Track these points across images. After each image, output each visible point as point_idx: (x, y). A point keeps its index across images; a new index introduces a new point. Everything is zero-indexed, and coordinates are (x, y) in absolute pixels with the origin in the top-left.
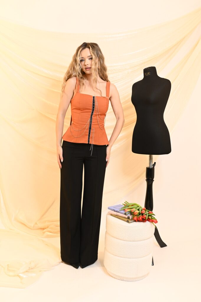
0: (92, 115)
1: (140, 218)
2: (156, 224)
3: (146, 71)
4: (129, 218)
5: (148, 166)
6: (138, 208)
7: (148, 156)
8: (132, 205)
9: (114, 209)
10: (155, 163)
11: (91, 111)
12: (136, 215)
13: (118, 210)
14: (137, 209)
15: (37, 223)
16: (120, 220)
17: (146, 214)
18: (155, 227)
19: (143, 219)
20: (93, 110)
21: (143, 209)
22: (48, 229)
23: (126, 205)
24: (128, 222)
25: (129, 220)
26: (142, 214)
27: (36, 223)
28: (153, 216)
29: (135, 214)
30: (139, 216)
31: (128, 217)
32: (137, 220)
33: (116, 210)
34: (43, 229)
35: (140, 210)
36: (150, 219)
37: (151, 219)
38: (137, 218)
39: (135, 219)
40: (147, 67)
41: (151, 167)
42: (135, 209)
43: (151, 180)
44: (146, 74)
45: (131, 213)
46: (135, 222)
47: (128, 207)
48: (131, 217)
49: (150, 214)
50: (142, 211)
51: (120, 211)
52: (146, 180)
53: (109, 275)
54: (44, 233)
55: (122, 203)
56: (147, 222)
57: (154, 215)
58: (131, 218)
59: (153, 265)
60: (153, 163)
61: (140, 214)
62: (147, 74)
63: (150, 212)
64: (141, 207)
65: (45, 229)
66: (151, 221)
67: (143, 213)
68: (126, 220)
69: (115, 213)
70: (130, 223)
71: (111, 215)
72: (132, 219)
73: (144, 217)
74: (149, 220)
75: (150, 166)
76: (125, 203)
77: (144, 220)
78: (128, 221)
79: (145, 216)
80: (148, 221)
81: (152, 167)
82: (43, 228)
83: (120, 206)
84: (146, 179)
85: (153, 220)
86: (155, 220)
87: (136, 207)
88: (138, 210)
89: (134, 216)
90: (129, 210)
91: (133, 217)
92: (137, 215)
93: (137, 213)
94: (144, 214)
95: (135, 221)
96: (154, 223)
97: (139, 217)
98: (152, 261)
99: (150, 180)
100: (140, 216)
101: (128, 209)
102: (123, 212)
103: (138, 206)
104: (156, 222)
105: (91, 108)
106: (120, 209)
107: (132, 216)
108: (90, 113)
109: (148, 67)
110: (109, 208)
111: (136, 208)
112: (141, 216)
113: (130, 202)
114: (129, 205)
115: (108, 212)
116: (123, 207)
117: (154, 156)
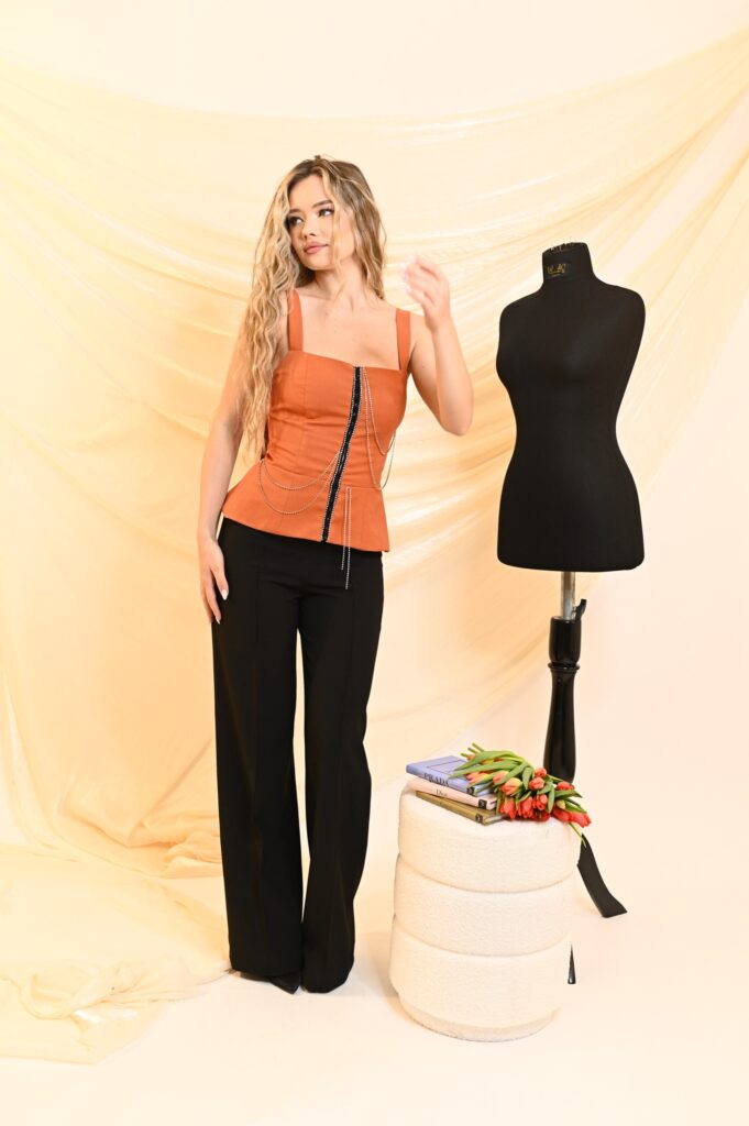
0: (348, 437)
1: (527, 808)
2: (586, 831)
3: (550, 258)
4: (482, 805)
5: (557, 613)
6: (518, 770)
7: (558, 575)
8: (496, 760)
9: (428, 771)
10: (583, 602)
11: (347, 422)
12: (509, 796)
13: (445, 777)
14: (516, 772)
15: (146, 823)
16: (449, 813)
17: (545, 790)
18: (580, 839)
19: (535, 810)
20: (354, 419)
21: (537, 775)
22: (185, 846)
23: (476, 760)
24: (479, 819)
25: (481, 814)
26: (534, 793)
27: (141, 825)
28: (572, 798)
29: (508, 793)
30: (520, 798)
31: (480, 804)
32: (512, 816)
33: (436, 775)
34: (169, 845)
35: (526, 777)
36: (561, 810)
37: (565, 813)
38: (515, 807)
39: (507, 811)
40: (555, 245)
41: (568, 618)
42: (507, 772)
43: (569, 666)
44: (550, 270)
45: (493, 788)
46: (506, 823)
47: (481, 764)
48: (490, 802)
49: (564, 793)
50: (531, 779)
51: (450, 782)
52: (550, 666)
53: (410, 1017)
54: (169, 859)
55: (459, 750)
56: (553, 823)
57: (578, 795)
58: (490, 806)
59: (574, 982)
60: (578, 603)
61: (523, 791)
62: (555, 269)
63: (565, 784)
64: (528, 767)
65: (175, 844)
66: (567, 817)
67: (536, 787)
68: (474, 813)
69: (434, 788)
70: (487, 824)
71: (419, 794)
72: (495, 808)
73: (538, 804)
74: (557, 813)
75: (564, 614)
76: (470, 749)
77: (539, 815)
78: (481, 817)
79: (544, 799)
80: (557, 818)
81: (571, 617)
82: (165, 840)
83: (452, 760)
84: (549, 661)
85: (573, 813)
86: (579, 815)
87: (511, 765)
88: (520, 776)
89: (503, 801)
90: (486, 777)
91: (499, 801)
92: (514, 797)
93: (514, 789)
94: (538, 793)
95: (507, 818)
96: (576, 825)
97: (521, 804)
98: (568, 966)
99: (563, 665)
100: (524, 798)
101: (481, 772)
102: (461, 782)
103: (519, 763)
104: (584, 821)
105: (348, 411)
106: (452, 774)
107: (495, 799)
108: (344, 431)
109: (560, 244)
110: (410, 770)
111: (511, 770)
112: (531, 798)
113: (491, 746)
114: (485, 757)
115: (408, 786)
116: (461, 765)
117: (580, 577)
